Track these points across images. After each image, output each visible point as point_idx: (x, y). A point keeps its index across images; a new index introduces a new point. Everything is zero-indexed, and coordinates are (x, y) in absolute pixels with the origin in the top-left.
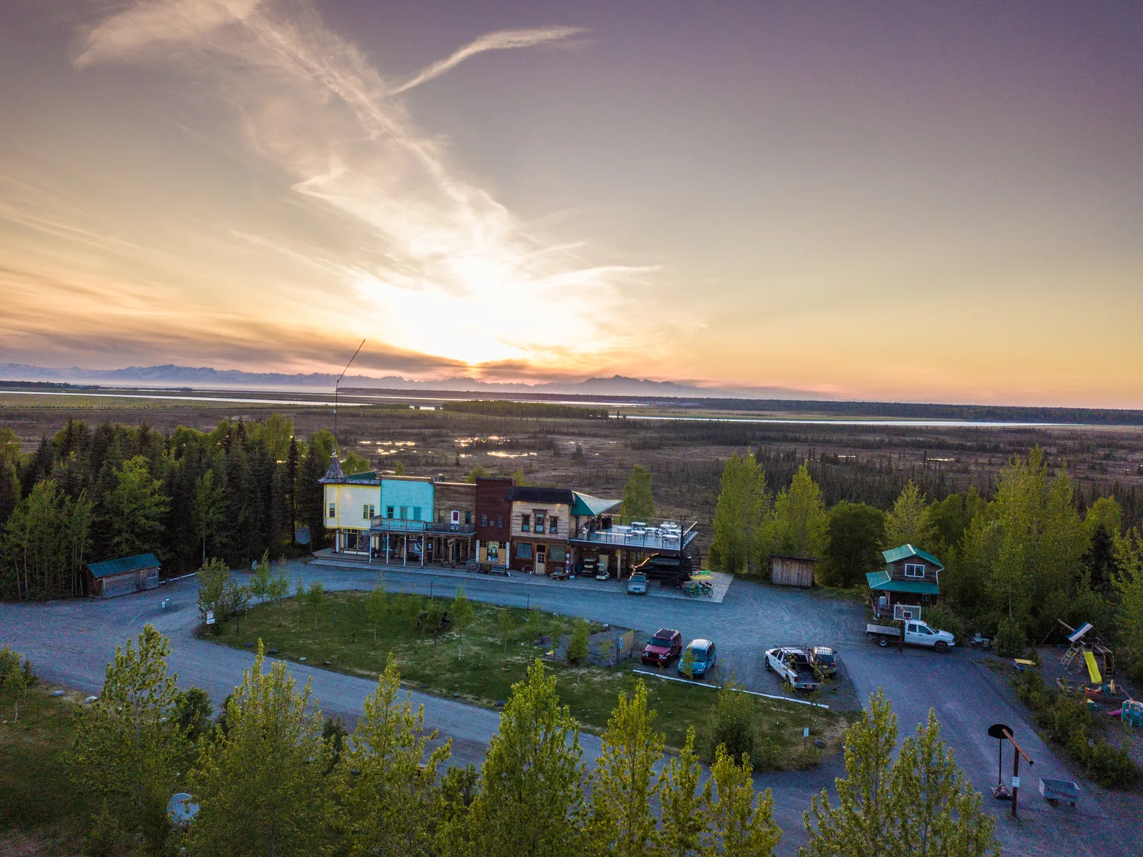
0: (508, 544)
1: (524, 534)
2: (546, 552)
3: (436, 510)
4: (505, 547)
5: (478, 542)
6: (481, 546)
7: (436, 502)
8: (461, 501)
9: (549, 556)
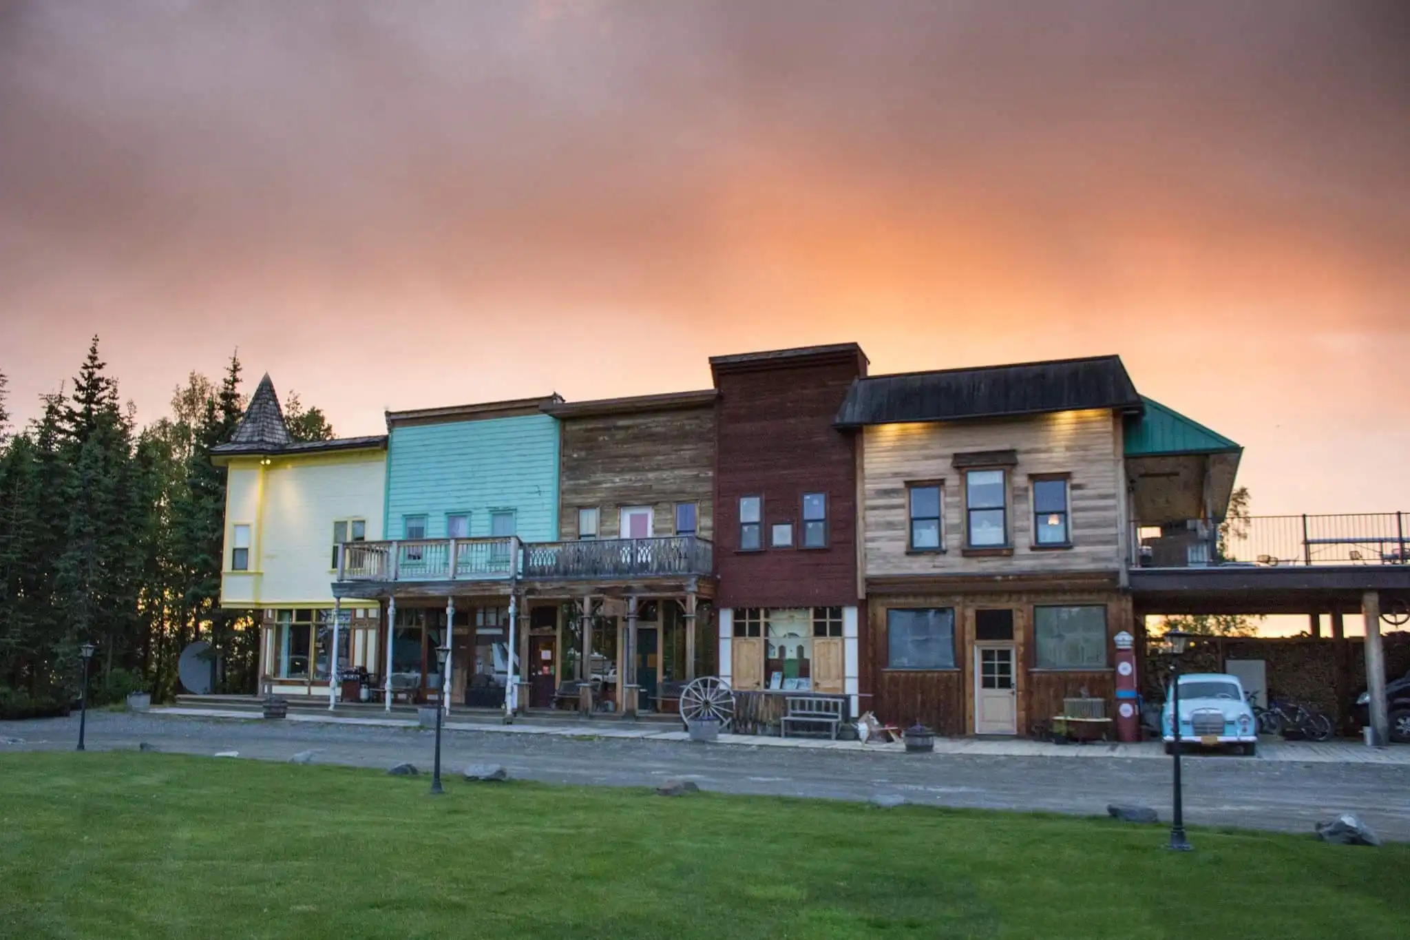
0: (850, 618)
1: (920, 567)
2: (1019, 636)
3: (567, 511)
4: (837, 630)
5: (726, 620)
6: (738, 631)
7: (568, 484)
8: (658, 469)
9: (1030, 655)
